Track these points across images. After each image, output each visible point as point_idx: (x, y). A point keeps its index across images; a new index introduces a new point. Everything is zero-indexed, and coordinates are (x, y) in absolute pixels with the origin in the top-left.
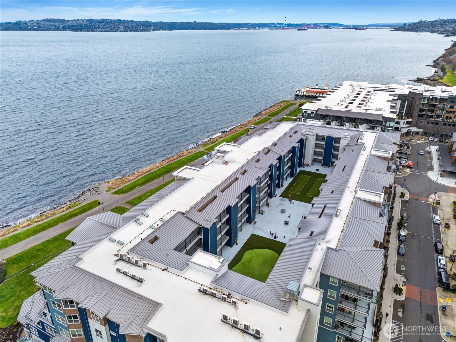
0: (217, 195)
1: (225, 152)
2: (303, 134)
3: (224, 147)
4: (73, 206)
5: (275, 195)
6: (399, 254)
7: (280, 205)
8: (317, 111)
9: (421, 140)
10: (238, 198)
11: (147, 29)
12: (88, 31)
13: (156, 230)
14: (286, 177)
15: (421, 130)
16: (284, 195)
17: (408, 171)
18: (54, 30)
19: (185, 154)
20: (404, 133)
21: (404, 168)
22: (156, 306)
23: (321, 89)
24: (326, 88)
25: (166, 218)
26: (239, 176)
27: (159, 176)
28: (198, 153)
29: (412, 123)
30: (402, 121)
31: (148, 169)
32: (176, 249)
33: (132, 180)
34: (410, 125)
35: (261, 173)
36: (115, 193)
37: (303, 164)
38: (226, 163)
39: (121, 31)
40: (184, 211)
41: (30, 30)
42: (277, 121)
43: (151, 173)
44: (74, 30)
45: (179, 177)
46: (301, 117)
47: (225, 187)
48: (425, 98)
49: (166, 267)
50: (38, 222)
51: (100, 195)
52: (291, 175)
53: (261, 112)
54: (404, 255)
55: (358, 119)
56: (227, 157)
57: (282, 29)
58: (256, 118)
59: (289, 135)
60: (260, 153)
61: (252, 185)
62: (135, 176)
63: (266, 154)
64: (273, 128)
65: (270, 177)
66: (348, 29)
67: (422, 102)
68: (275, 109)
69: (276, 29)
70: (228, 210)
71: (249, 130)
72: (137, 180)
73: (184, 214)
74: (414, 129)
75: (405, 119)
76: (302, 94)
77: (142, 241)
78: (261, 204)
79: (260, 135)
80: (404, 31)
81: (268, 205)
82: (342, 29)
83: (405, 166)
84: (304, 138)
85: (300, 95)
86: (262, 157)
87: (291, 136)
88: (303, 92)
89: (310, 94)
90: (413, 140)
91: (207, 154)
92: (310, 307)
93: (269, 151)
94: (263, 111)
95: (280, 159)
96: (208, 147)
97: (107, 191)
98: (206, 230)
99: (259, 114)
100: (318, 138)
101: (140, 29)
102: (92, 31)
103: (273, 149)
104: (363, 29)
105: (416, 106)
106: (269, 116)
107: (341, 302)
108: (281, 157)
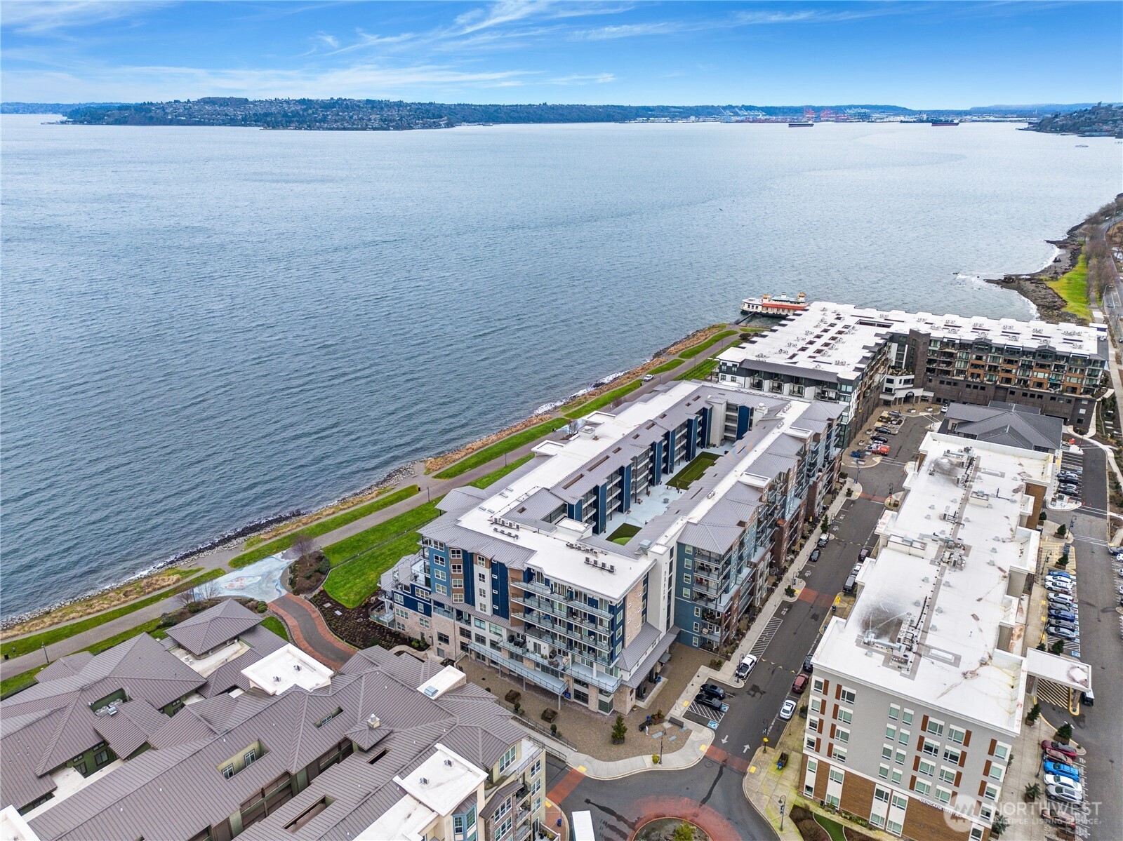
0: (583, 473)
1: (595, 425)
2: (707, 402)
3: (595, 417)
4: (384, 492)
5: (659, 482)
6: (810, 559)
7: (663, 494)
8: (741, 363)
9: (927, 411)
10: (607, 478)
11: (434, 122)
12: (300, 129)
13: (522, 502)
14: (679, 460)
15: (931, 394)
16: (671, 483)
17: (878, 459)
18: (224, 124)
19: (535, 421)
20: (900, 399)
21: (873, 455)
22: (532, 552)
23: (791, 302)
24: (802, 299)
25: (531, 493)
26: (611, 454)
27: (498, 454)
28: (554, 421)
29: (915, 381)
30: (897, 379)
31: (479, 443)
32: (544, 520)
33: (458, 460)
34: (912, 386)
35: (639, 452)
36: (438, 476)
37: (708, 444)
38: (596, 438)
39: (375, 129)
40: (549, 488)
41: (171, 123)
42: (675, 380)
43: (486, 450)
44: (269, 126)
45: (540, 453)
46: (718, 371)
47: (593, 466)
48: (936, 341)
49: (537, 530)
50: (344, 509)
51: (417, 478)
52: (687, 457)
53: (668, 348)
54: (815, 561)
55: (802, 378)
56: (598, 431)
57: (753, 122)
58: (657, 361)
59: (685, 403)
60: (641, 426)
61: (626, 466)
62: (463, 454)
63: (648, 428)
64: (666, 391)
65: (652, 459)
66: (914, 122)
67: (930, 348)
68: (694, 343)
69: (737, 122)
70: (595, 490)
71: (643, 382)
72: (466, 460)
73: (549, 490)
74: (919, 392)
75: (901, 375)
76: (754, 310)
77: (511, 510)
78: (638, 491)
79: (646, 401)
80: (1050, 132)
81: (648, 493)
82: (901, 122)
83: (876, 453)
84: (708, 407)
85: (751, 312)
86: (643, 433)
87: (689, 405)
88: (757, 307)
89: (770, 311)
90: (912, 411)
91: (569, 422)
92: (657, 557)
93: (653, 425)
94: (673, 345)
95: (667, 436)
96: (571, 412)
97: (425, 474)
98: (571, 506)
99: (664, 351)
100: (729, 407)
101: (416, 124)
102: (310, 128)
103: (660, 422)
104: (951, 123)
105: (919, 355)
106: (681, 356)
107: (697, 572)
108: (668, 432)
